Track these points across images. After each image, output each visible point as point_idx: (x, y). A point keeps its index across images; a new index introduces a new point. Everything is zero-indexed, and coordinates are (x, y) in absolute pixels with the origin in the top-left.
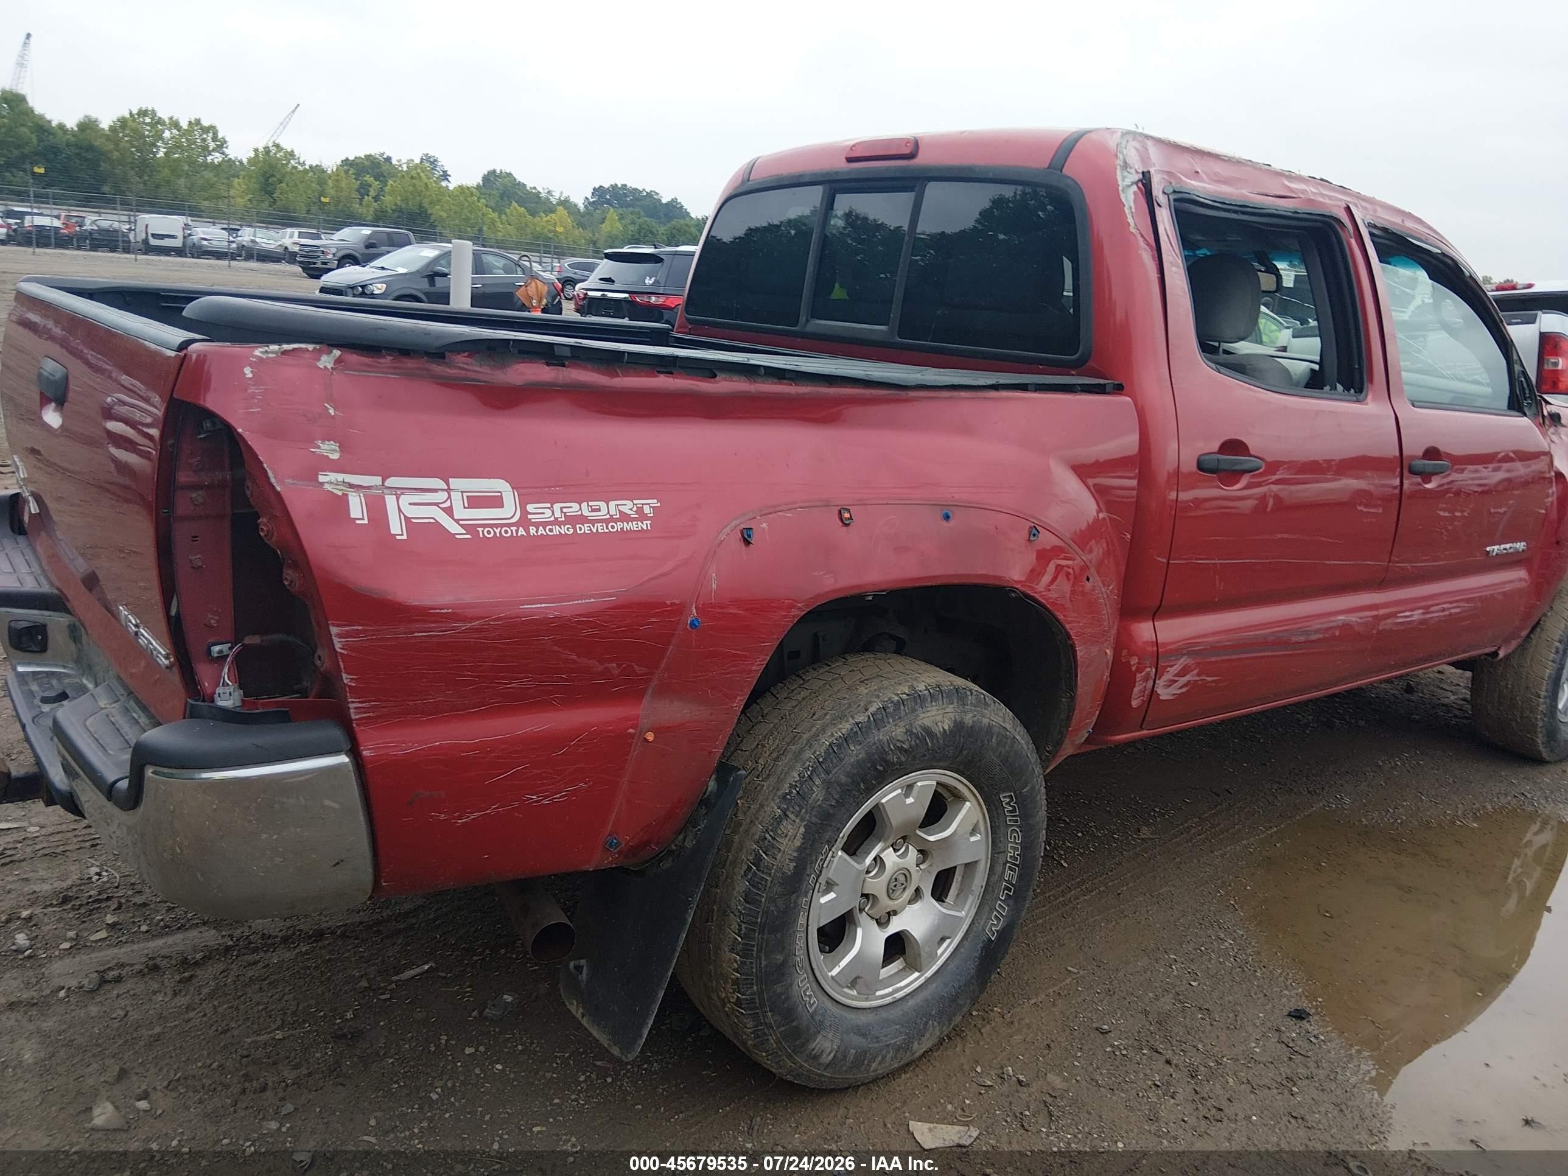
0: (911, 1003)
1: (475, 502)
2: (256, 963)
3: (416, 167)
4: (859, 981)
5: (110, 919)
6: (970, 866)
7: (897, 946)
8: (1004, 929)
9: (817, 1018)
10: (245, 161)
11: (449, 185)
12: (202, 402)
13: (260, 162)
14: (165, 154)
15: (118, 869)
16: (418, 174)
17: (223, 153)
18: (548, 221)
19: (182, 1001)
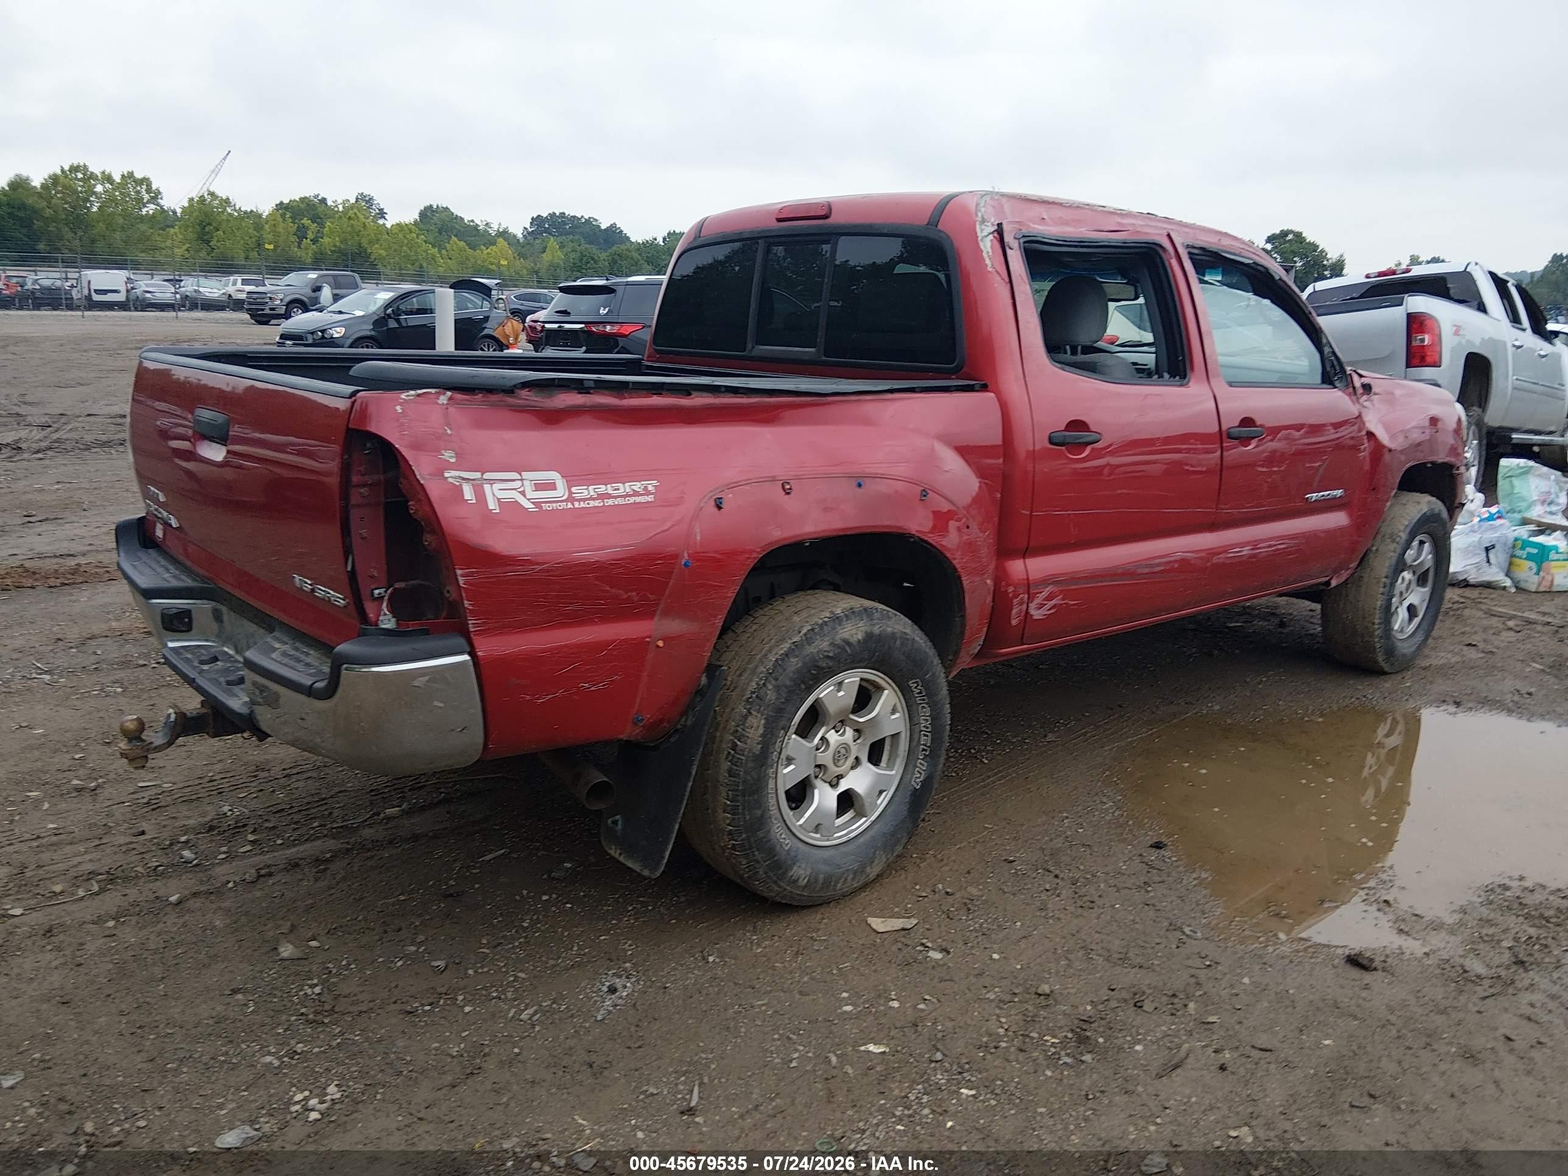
0: (862, 840)
1: (539, 487)
2: (373, 857)
3: (352, 207)
4: (820, 827)
5: (251, 837)
6: (895, 737)
7: (847, 801)
8: (925, 780)
9: (792, 854)
10: (179, 211)
11: (386, 222)
12: (368, 429)
13: (195, 210)
14: (100, 208)
15: (245, 807)
16: (355, 214)
17: (158, 205)
18: (488, 254)
19: (322, 884)
